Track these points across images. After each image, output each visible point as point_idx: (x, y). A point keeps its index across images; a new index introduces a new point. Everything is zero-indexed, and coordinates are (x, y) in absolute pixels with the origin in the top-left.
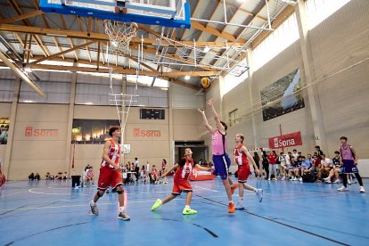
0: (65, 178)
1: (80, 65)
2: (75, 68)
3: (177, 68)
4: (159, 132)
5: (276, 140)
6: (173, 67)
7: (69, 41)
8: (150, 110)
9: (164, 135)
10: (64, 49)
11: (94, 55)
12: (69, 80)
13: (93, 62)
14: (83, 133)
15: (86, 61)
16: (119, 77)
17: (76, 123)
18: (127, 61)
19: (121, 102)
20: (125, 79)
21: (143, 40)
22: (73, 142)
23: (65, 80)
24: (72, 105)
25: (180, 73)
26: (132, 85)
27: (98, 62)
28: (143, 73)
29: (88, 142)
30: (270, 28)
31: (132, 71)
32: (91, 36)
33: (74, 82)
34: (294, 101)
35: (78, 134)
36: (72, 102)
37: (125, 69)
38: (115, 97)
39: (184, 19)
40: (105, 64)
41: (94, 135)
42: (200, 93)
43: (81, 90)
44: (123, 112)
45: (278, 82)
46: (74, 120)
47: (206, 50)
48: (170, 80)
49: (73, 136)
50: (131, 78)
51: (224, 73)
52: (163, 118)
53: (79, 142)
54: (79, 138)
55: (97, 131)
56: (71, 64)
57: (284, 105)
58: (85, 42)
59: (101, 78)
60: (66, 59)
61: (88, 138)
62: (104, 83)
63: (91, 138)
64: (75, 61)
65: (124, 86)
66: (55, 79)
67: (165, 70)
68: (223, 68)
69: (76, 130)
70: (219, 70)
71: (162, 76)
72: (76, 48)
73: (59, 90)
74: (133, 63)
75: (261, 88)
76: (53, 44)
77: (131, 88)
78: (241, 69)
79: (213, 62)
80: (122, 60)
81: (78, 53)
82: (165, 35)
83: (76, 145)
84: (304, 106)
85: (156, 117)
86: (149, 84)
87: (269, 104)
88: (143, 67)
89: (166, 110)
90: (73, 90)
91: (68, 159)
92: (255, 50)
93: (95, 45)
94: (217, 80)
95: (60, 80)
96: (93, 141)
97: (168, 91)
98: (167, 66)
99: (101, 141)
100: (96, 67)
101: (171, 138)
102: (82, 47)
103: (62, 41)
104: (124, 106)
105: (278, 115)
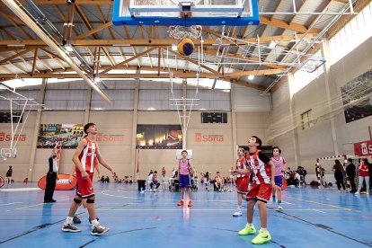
0: (131, 182)
1: (142, 72)
2: (138, 75)
3: (239, 68)
4: (221, 136)
5: (363, 145)
6: (234, 67)
7: (132, 50)
8: (211, 114)
9: (227, 140)
10: (128, 58)
11: (155, 61)
12: (133, 87)
13: (154, 68)
14: (146, 138)
15: (148, 68)
16: (179, 81)
17: (140, 128)
18: (187, 64)
19: (182, 107)
20: (185, 83)
21: (202, 41)
22: (137, 147)
23: (129, 87)
24: (136, 111)
25: (242, 73)
26: (193, 89)
27: (159, 68)
28: (203, 75)
29: (151, 147)
30: (352, 12)
31: (192, 74)
32: (152, 43)
33: (137, 89)
35: (142, 139)
36: (136, 108)
37: (185, 73)
38: (176, 101)
39: (252, 15)
40: (166, 69)
41: (157, 141)
42: (265, 93)
43: (144, 96)
44: (185, 116)
45: (364, 75)
46: (138, 125)
47: (272, 45)
48: (232, 81)
49: (138, 141)
50: (192, 82)
51: (293, 70)
52: (225, 122)
53: (143, 148)
54: (143, 144)
55: (159, 136)
56: (134, 72)
58: (146, 49)
59: (162, 83)
60: (130, 67)
61: (151, 143)
62: (165, 88)
63: (154, 143)
64: (138, 68)
65: (184, 90)
66: (120, 87)
67: (226, 70)
68: (293, 64)
69: (140, 136)
70: (286, 67)
71: (224, 77)
72: (138, 55)
73: (123, 97)
74: (192, 66)
75: (342, 83)
76: (118, 54)
77: (191, 92)
78: (314, 63)
79: (280, 59)
81: (140, 61)
82: (225, 34)
83: (141, 150)
85: (218, 121)
86: (210, 86)
87: (353, 102)
88: (203, 69)
89: (229, 113)
90: (136, 98)
91: (133, 164)
92: (332, 40)
93: (156, 51)
94: (285, 78)
95: (124, 87)
96: (156, 146)
97: (230, 93)
98: (229, 66)
99: (163, 146)
100: (157, 72)
101: (235, 144)
102: (144, 54)
103: (126, 50)
104: (185, 110)
105: (365, 116)
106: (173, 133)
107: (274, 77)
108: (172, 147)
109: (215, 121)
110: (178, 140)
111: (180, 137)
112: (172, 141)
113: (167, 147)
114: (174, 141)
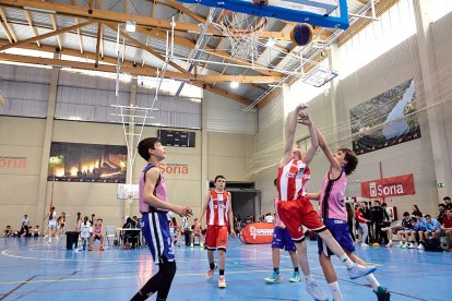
0: (36, 235)
1: (64, 57)
2: (56, 62)
3: (218, 70)
4: (185, 166)
5: (373, 185)
6: (210, 67)
7: (50, 19)
8: (173, 133)
9: (193, 172)
10: (42, 31)
11: (89, 43)
12: (47, 80)
13: (86, 53)
14: (66, 165)
15: (75, 52)
16: (126, 78)
17: (57, 148)
18: (139, 53)
19: (128, 119)
20: (134, 82)
21: (174, 24)
22: (50, 178)
23: (41, 80)
24: (50, 120)
25: (221, 78)
26: (150, 93)
27: (96, 55)
28: (168, 75)
29: (73, 179)
30: (374, 17)
31: (151, 71)
32: (93, 15)
33: (54, 84)
34: (405, 128)
35: (59, 166)
36: (50, 114)
37: (136, 67)
38: (119, 110)
39: (339, 16)
40: (105, 58)
41: (85, 169)
42: (250, 108)
43: (65, 96)
44: (132, 134)
45: (378, 98)
46: (53, 143)
47: (270, 44)
48: (204, 87)
49: (51, 168)
50: (149, 82)
51: (290, 80)
52: (192, 145)
53: (60, 179)
54: (60, 173)
55: (89, 162)
56: (50, 55)
57: (388, 133)
58: (76, 21)
59: (97, 78)
60: (43, 47)
61: (74, 172)
62: (106, 88)
63: (79, 173)
64: (57, 50)
65: (133, 93)
66: (23, 78)
67: (202, 72)
68: (291, 73)
69: (56, 160)
70: (283, 75)
71: (195, 80)
72: (60, 30)
73: (29, 95)
74: (148, 58)
75: (351, 105)
76: (24, 23)
77: (144, 97)
78: (324, 76)
79: (276, 62)
80: (130, 52)
81: (62, 39)
82: (215, 20)
83: (57, 184)
84: (419, 136)
85: (182, 143)
86: (173, 92)
87: (364, 130)
88: (170, 67)
89: (198, 134)
90: (52, 98)
91: (41, 205)
92: (343, 47)
93: (93, 27)
94: (279, 90)
95: (31, 79)
96: (82, 178)
97: (201, 104)
98: (203, 65)
99: (94, 178)
100: (94, 62)
101: (204, 177)
102: (71, 29)
103: (39, 18)
104: (132, 124)
105: (377, 149)
106: (111, 157)
107: (264, 87)
108: (109, 180)
109: (177, 143)
110: (119, 169)
111: (122, 164)
112: (110, 170)
113: (102, 180)
114: (113, 171)
